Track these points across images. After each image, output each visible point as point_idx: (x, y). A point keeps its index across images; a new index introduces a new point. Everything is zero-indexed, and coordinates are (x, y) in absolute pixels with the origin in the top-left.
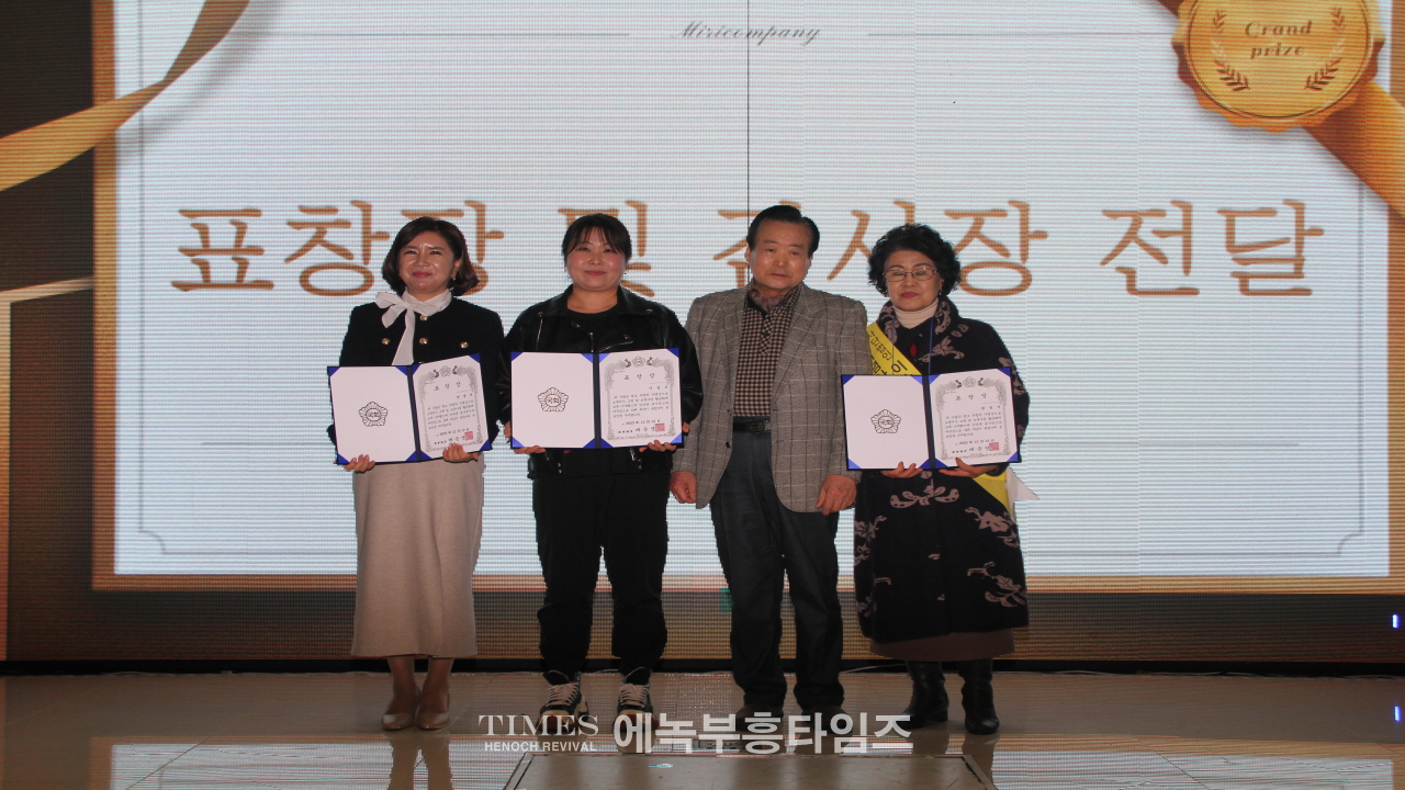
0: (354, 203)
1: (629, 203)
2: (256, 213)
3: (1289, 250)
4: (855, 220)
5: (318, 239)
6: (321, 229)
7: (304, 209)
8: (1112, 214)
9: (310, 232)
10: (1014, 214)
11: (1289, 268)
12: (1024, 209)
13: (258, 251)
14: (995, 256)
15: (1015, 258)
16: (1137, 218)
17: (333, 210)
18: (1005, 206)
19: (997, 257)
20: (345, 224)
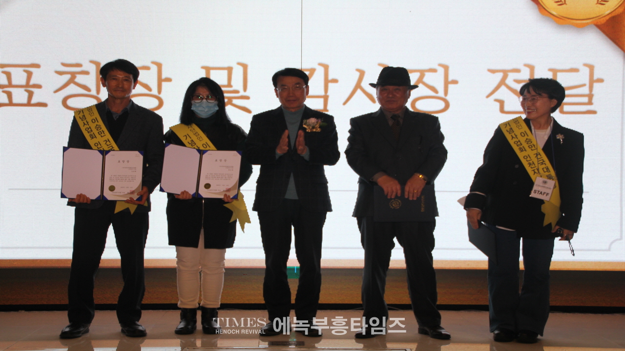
0: (92, 62)
1: (239, 64)
2: (37, 66)
3: (585, 90)
4: (358, 74)
5: (72, 81)
6: (73, 75)
7: (64, 65)
8: (493, 71)
9: (67, 77)
10: (441, 71)
11: (586, 100)
12: (446, 68)
13: (39, 86)
14: (431, 93)
15: (441, 94)
16: (505, 73)
17: (79, 65)
18: (435, 66)
19: (432, 93)
20: (86, 73)
